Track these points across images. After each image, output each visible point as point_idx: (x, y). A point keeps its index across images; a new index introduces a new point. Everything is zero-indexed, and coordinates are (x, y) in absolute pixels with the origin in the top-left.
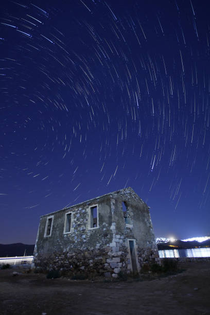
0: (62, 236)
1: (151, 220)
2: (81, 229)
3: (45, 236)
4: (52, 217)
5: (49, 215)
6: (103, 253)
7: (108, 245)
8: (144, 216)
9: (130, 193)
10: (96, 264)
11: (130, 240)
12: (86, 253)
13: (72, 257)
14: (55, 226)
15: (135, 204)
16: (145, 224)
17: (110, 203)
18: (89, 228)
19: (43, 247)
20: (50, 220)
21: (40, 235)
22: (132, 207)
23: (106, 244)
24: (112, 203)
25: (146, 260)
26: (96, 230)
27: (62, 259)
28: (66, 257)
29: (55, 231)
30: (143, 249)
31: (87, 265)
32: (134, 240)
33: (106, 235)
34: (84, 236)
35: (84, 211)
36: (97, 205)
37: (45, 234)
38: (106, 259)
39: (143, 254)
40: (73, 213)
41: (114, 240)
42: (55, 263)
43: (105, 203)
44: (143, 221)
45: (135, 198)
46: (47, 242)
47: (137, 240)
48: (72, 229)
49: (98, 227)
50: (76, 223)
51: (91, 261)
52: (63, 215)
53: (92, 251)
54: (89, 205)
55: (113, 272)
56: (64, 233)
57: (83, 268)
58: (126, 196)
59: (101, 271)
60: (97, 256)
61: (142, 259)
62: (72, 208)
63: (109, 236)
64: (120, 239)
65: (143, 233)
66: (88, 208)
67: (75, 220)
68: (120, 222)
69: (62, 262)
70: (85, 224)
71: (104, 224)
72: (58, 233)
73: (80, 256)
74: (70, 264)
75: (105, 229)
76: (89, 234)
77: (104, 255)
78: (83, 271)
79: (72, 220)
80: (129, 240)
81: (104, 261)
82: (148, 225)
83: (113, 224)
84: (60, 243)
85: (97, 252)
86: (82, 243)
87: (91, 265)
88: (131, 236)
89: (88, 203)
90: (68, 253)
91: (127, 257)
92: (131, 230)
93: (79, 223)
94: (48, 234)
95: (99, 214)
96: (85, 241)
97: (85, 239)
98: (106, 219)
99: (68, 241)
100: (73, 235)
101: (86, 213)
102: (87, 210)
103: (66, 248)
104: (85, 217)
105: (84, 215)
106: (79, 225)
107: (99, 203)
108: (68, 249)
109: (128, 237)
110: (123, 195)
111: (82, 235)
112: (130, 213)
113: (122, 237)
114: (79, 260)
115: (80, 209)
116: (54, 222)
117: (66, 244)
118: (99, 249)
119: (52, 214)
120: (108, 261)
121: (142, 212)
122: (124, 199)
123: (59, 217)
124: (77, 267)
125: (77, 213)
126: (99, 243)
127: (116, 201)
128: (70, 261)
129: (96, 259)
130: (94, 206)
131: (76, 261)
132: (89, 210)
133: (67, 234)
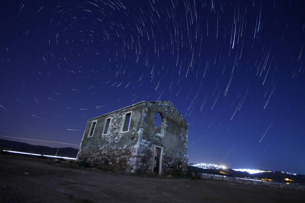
0: (100, 137)
1: (187, 136)
2: (116, 132)
3: (89, 136)
4: (96, 121)
5: (94, 119)
6: (128, 153)
7: (133, 146)
8: (180, 131)
9: (169, 107)
10: (121, 161)
11: (158, 147)
12: (115, 152)
13: (105, 154)
14: (97, 129)
15: (171, 117)
16: (180, 137)
17: (142, 110)
18: (121, 131)
19: (86, 145)
20: (95, 123)
21: (85, 136)
22: (168, 119)
23: (131, 146)
24: (144, 111)
25: (172, 167)
26: (126, 133)
27: (97, 155)
28: (101, 154)
29: (97, 133)
30: (170, 157)
31: (114, 162)
32: (162, 148)
33: (133, 138)
34: (116, 138)
35: (120, 116)
36: (131, 112)
37: (89, 135)
38: (129, 157)
39: (170, 161)
40: (112, 118)
41: (138, 142)
42: (92, 158)
43: (138, 110)
44: (178, 135)
45: (174, 112)
46: (89, 141)
47: (165, 148)
48: (109, 132)
49: (128, 131)
50: (112, 127)
51: (118, 158)
52: (104, 120)
53: (120, 151)
54: (126, 111)
55: (132, 169)
56: (103, 135)
57: (111, 163)
58: (163, 108)
59: (124, 167)
60: (123, 155)
61: (167, 165)
62: (112, 113)
63: (135, 139)
64: (146, 143)
65: (174, 145)
66: (124, 114)
67: (113, 124)
68: (150, 129)
69: (97, 157)
70: (119, 128)
71: (133, 128)
72: (98, 134)
73: (110, 154)
74: (103, 159)
75: (133, 133)
76: (121, 137)
77: (128, 154)
78: (111, 165)
79: (110, 124)
80: (155, 146)
81: (127, 159)
82: (183, 139)
83: (140, 129)
84: (99, 143)
85: (124, 151)
86: (113, 144)
87: (117, 162)
88: (159, 144)
89: (124, 110)
90: (102, 151)
91: (150, 160)
92: (160, 139)
93: (115, 127)
94: (91, 135)
95: (132, 119)
96: (116, 142)
97: (117, 140)
98: (136, 124)
99: (104, 142)
100: (109, 137)
101: (121, 118)
102: (123, 115)
103: (102, 146)
104: (120, 122)
105: (119, 120)
106: (115, 129)
107: (134, 110)
108: (103, 148)
109: (156, 143)
110: (160, 106)
111: (115, 137)
112: (164, 124)
113: (149, 142)
114: (109, 157)
115: (118, 115)
116: (97, 125)
117: (102, 144)
118: (125, 149)
119: (96, 119)
120: (130, 159)
121: (178, 126)
122: (160, 110)
123: (101, 121)
124: (107, 162)
125: (114, 119)
126: (127, 144)
127: (149, 109)
128: (103, 157)
129: (122, 157)
130: (129, 112)
131: (107, 158)
132: (124, 116)
133: (104, 136)
